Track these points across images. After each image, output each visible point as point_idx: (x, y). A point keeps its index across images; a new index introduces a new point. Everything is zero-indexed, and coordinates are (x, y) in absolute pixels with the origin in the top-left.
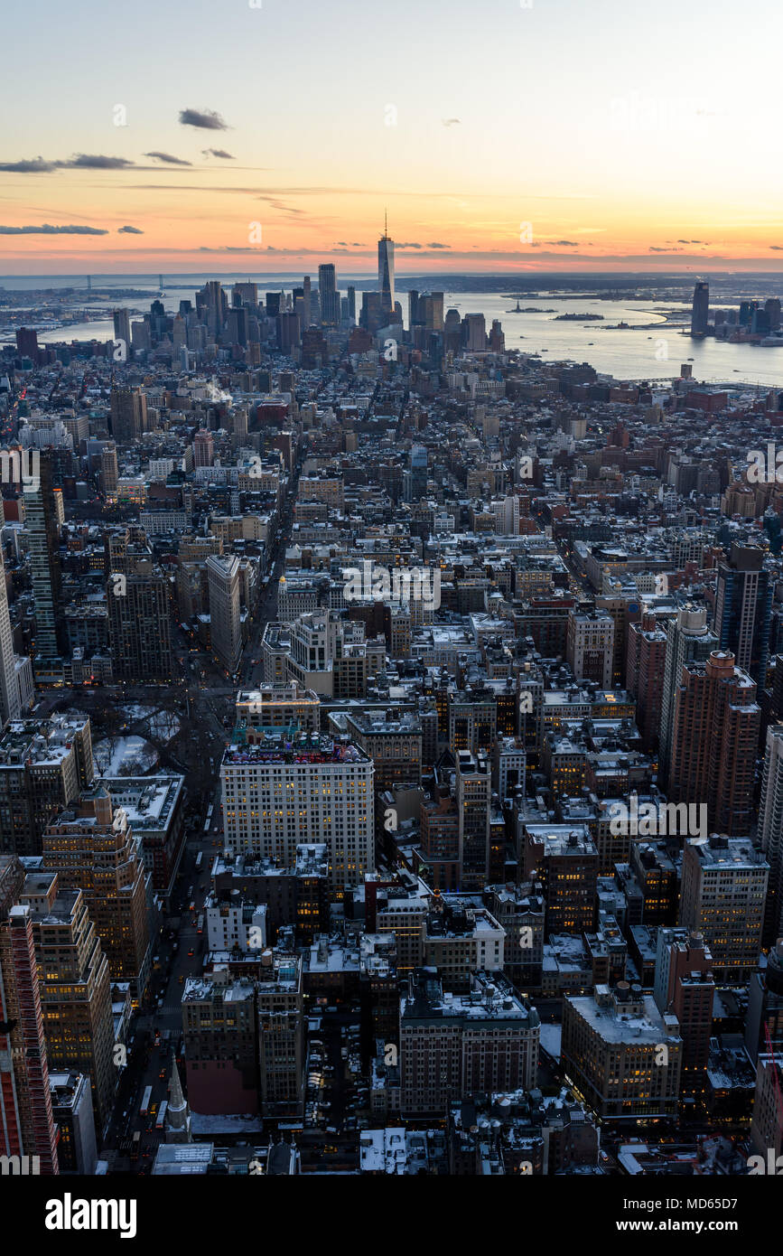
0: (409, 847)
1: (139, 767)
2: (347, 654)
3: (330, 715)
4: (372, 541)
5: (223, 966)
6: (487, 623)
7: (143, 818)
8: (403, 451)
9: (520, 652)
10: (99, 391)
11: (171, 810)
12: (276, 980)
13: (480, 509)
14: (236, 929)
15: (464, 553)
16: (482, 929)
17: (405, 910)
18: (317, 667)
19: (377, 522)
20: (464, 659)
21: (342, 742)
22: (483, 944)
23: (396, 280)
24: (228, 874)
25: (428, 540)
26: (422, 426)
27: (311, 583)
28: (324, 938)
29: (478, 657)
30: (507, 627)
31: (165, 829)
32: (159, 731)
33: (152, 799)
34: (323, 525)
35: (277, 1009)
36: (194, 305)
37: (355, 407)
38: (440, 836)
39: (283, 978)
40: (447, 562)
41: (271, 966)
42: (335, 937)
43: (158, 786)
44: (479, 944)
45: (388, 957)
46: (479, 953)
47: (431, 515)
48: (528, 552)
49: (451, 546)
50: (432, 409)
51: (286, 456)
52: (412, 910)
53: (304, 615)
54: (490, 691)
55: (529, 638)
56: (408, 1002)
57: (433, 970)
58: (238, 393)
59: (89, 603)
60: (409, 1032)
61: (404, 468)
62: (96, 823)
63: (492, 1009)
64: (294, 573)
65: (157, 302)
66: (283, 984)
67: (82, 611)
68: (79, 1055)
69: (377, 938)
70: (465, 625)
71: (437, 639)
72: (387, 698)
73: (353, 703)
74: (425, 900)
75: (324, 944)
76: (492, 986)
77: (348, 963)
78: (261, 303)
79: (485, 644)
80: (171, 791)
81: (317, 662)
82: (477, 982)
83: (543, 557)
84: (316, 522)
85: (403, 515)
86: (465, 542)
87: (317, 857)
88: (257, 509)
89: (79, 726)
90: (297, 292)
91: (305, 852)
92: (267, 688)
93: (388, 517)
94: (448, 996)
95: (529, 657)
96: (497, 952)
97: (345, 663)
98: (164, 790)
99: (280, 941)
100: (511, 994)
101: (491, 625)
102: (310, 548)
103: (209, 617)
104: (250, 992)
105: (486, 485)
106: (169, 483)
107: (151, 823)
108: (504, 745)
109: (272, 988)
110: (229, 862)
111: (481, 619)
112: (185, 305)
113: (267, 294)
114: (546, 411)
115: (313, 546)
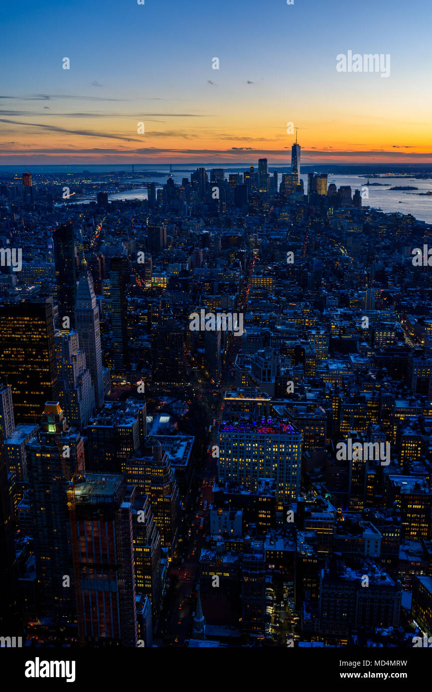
0: (319, 483)
1: (168, 430)
2: (283, 374)
3: (274, 407)
4: (292, 311)
5: (222, 543)
6: (359, 359)
7: (174, 458)
8: (306, 262)
9: (380, 377)
10: (140, 226)
11: (189, 455)
12: (252, 553)
13: (352, 295)
14: (226, 523)
15: (345, 320)
16: (368, 533)
17: (321, 519)
18: (267, 380)
19: (294, 301)
20: (347, 379)
21: (284, 422)
22: (369, 542)
23: (301, 167)
24: (221, 492)
25: (323, 311)
26: (317, 248)
27: (259, 333)
28: (273, 531)
29: (355, 378)
30: (371, 362)
31: (186, 465)
32: (178, 411)
33: (178, 448)
34: (265, 301)
35: (253, 569)
36: (190, 181)
37: (279, 237)
38: (338, 478)
39: (257, 552)
40: (336, 324)
41: (250, 545)
42: (280, 531)
43: (181, 441)
44: (366, 542)
45: (312, 545)
46: (366, 547)
47: (325, 297)
48: (381, 320)
49: (336, 315)
50: (322, 239)
51: (243, 264)
52: (325, 519)
53: (259, 351)
54: (364, 397)
55: (384, 369)
56: (325, 571)
57: (339, 554)
58: (214, 228)
59: (140, 340)
60: (326, 588)
61: (309, 271)
62: (153, 459)
63: (374, 579)
64: (249, 327)
65: (170, 179)
66: (256, 555)
67: (137, 344)
68: (144, 585)
69: (306, 533)
70: (346, 360)
71: (331, 367)
72: (305, 399)
73: (286, 401)
74: (332, 514)
75: (273, 535)
76: (375, 566)
77: (287, 546)
78: (226, 180)
79: (359, 371)
80: (189, 444)
81: (267, 377)
82: (365, 563)
83: (388, 323)
84: (261, 299)
85: (308, 297)
86: (345, 314)
87: (270, 485)
88: (228, 291)
89: (140, 406)
90: (246, 173)
91: (263, 482)
92: (241, 390)
93: (300, 298)
94: (349, 569)
95: (385, 379)
96: (376, 547)
97: (281, 378)
98: (184, 443)
99: (249, 531)
100: (384, 571)
101: (362, 361)
102: (259, 314)
103: (204, 350)
104: (236, 558)
105: (355, 282)
106: (180, 277)
107: (178, 461)
108: (373, 429)
109: (250, 557)
110: (221, 485)
111: (355, 357)
112: (185, 181)
113: (230, 175)
114: (387, 241)
115: (260, 313)
